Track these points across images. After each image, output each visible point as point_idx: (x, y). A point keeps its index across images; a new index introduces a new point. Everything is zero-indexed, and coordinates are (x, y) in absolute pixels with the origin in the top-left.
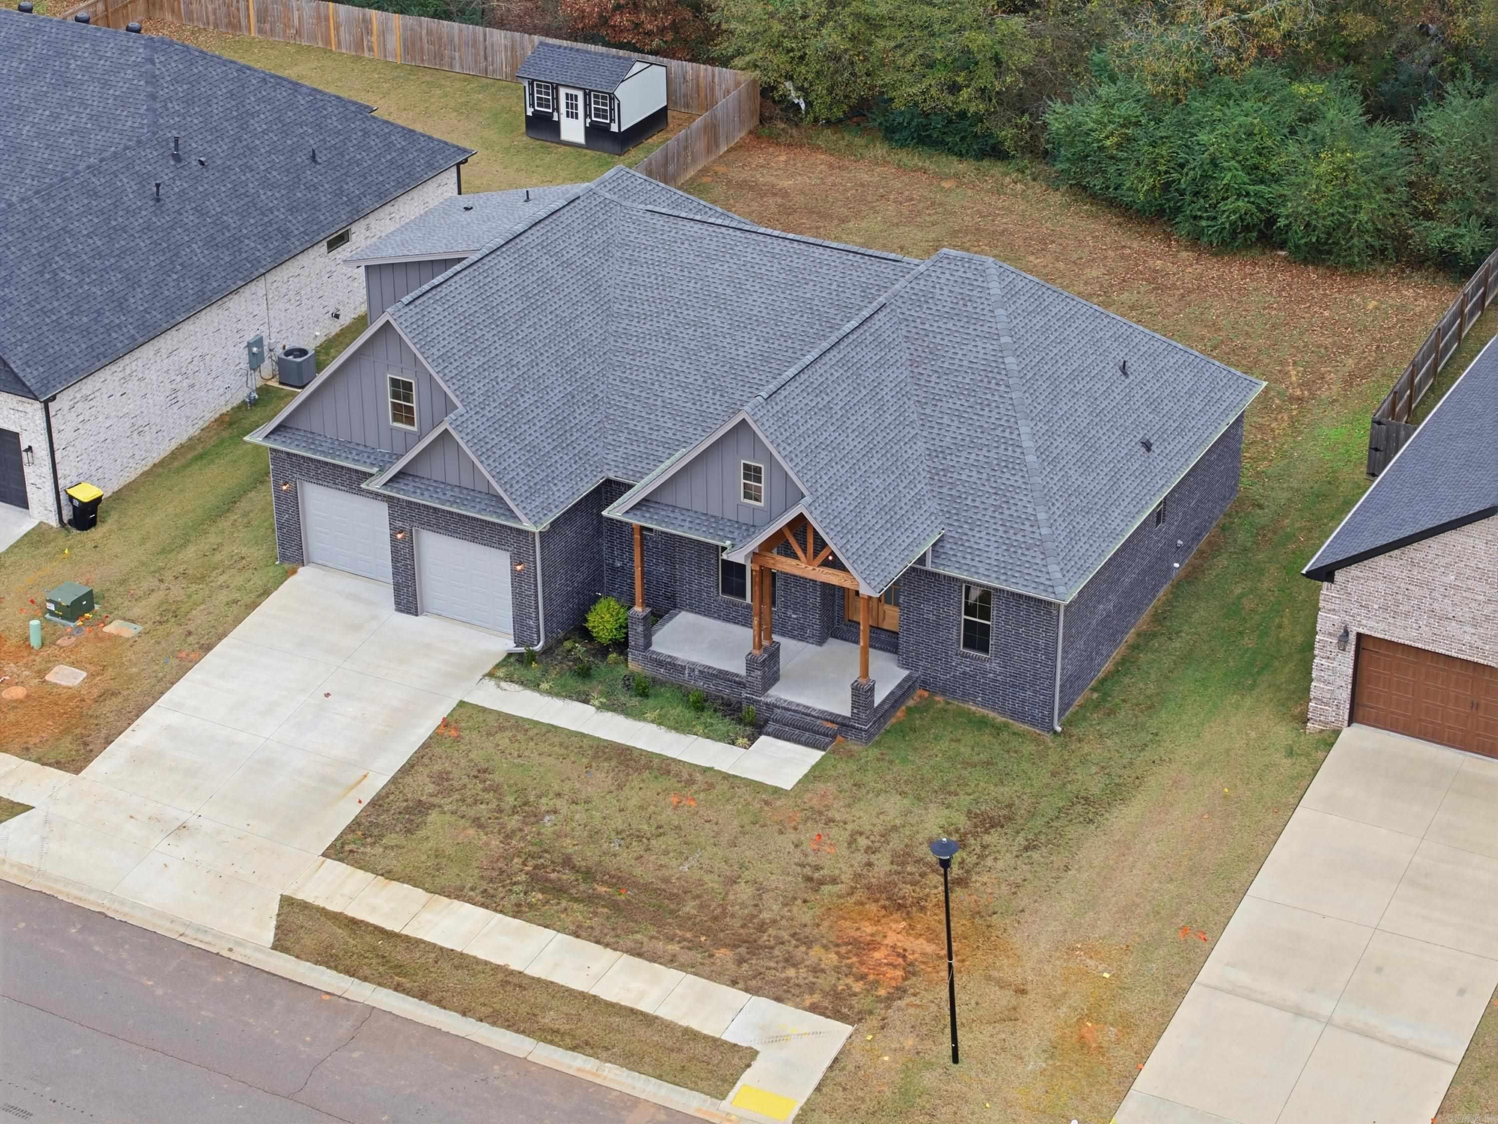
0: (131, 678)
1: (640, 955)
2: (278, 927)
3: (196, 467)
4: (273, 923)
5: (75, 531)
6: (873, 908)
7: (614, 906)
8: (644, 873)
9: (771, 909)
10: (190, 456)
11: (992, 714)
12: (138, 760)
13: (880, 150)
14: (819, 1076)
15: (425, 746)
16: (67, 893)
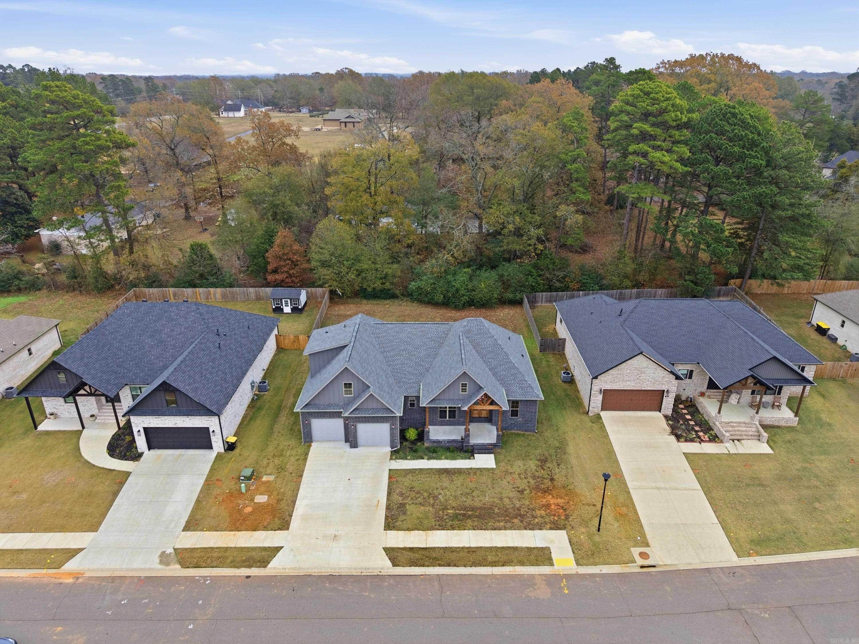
0: (284, 494)
1: (495, 529)
2: (390, 559)
3: (252, 423)
4: (387, 558)
5: (230, 452)
6: (539, 494)
7: (477, 517)
8: (477, 504)
9: (518, 504)
10: (248, 419)
11: (519, 432)
12: (305, 518)
13: (365, 301)
14: (570, 549)
15: (389, 486)
16: (315, 572)
